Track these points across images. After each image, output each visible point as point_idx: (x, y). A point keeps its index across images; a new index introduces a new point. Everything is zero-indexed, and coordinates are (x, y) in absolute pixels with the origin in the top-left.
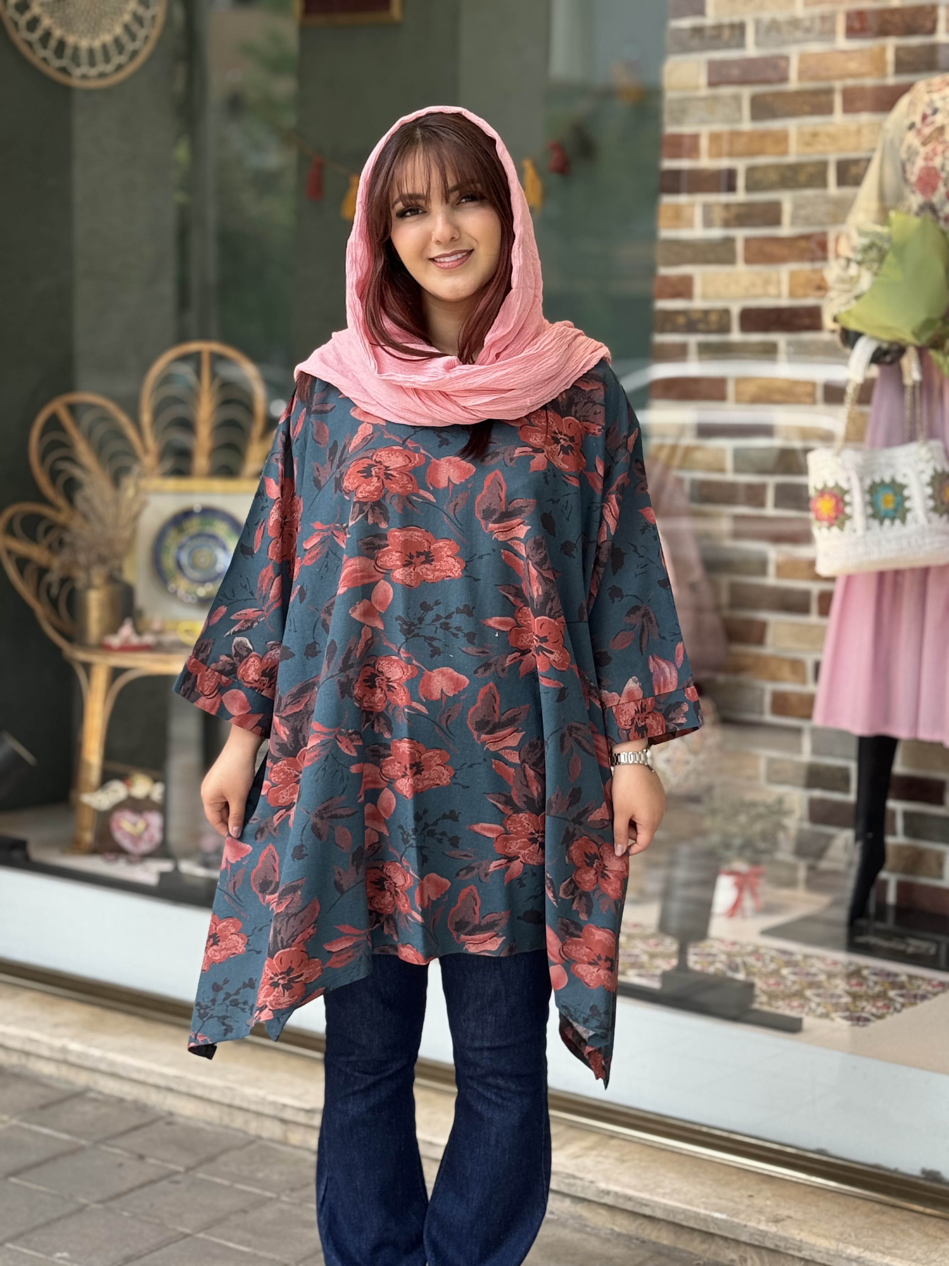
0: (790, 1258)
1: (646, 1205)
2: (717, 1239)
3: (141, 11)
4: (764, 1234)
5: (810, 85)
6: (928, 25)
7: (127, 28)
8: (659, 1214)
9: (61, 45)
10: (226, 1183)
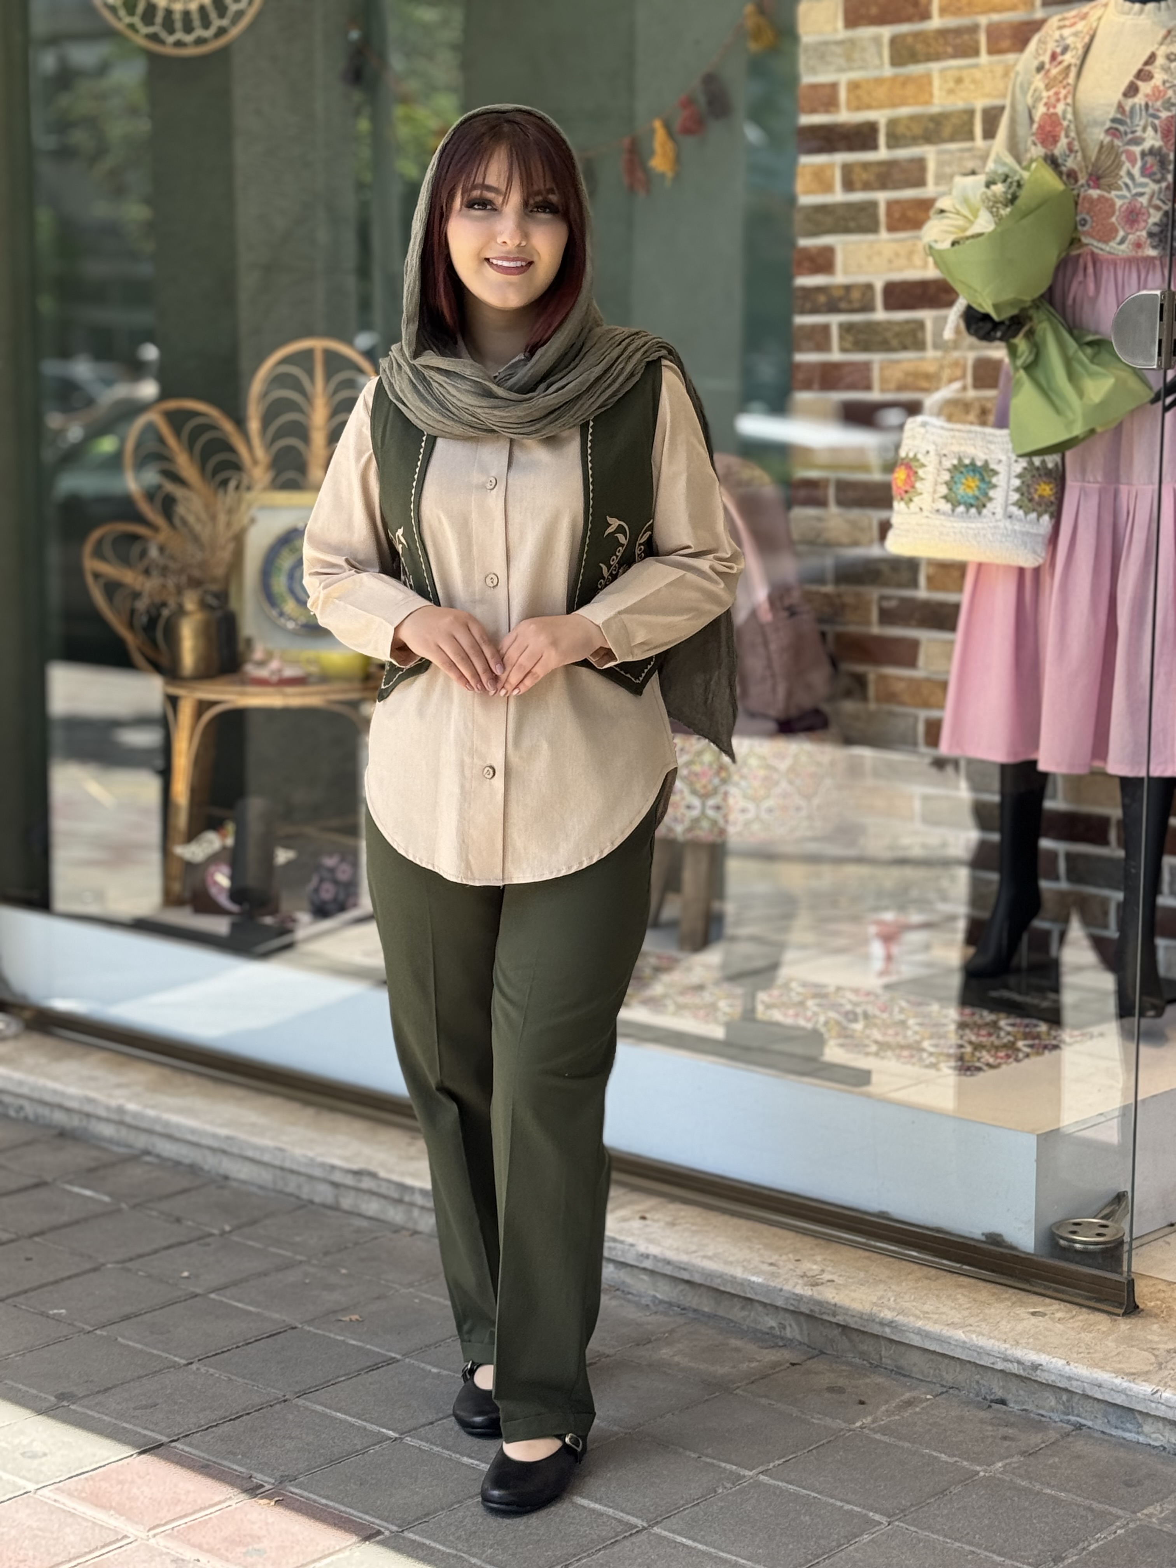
0: (828, 1324)
2: (757, 1305)
4: (799, 1298)
5: (952, 23)
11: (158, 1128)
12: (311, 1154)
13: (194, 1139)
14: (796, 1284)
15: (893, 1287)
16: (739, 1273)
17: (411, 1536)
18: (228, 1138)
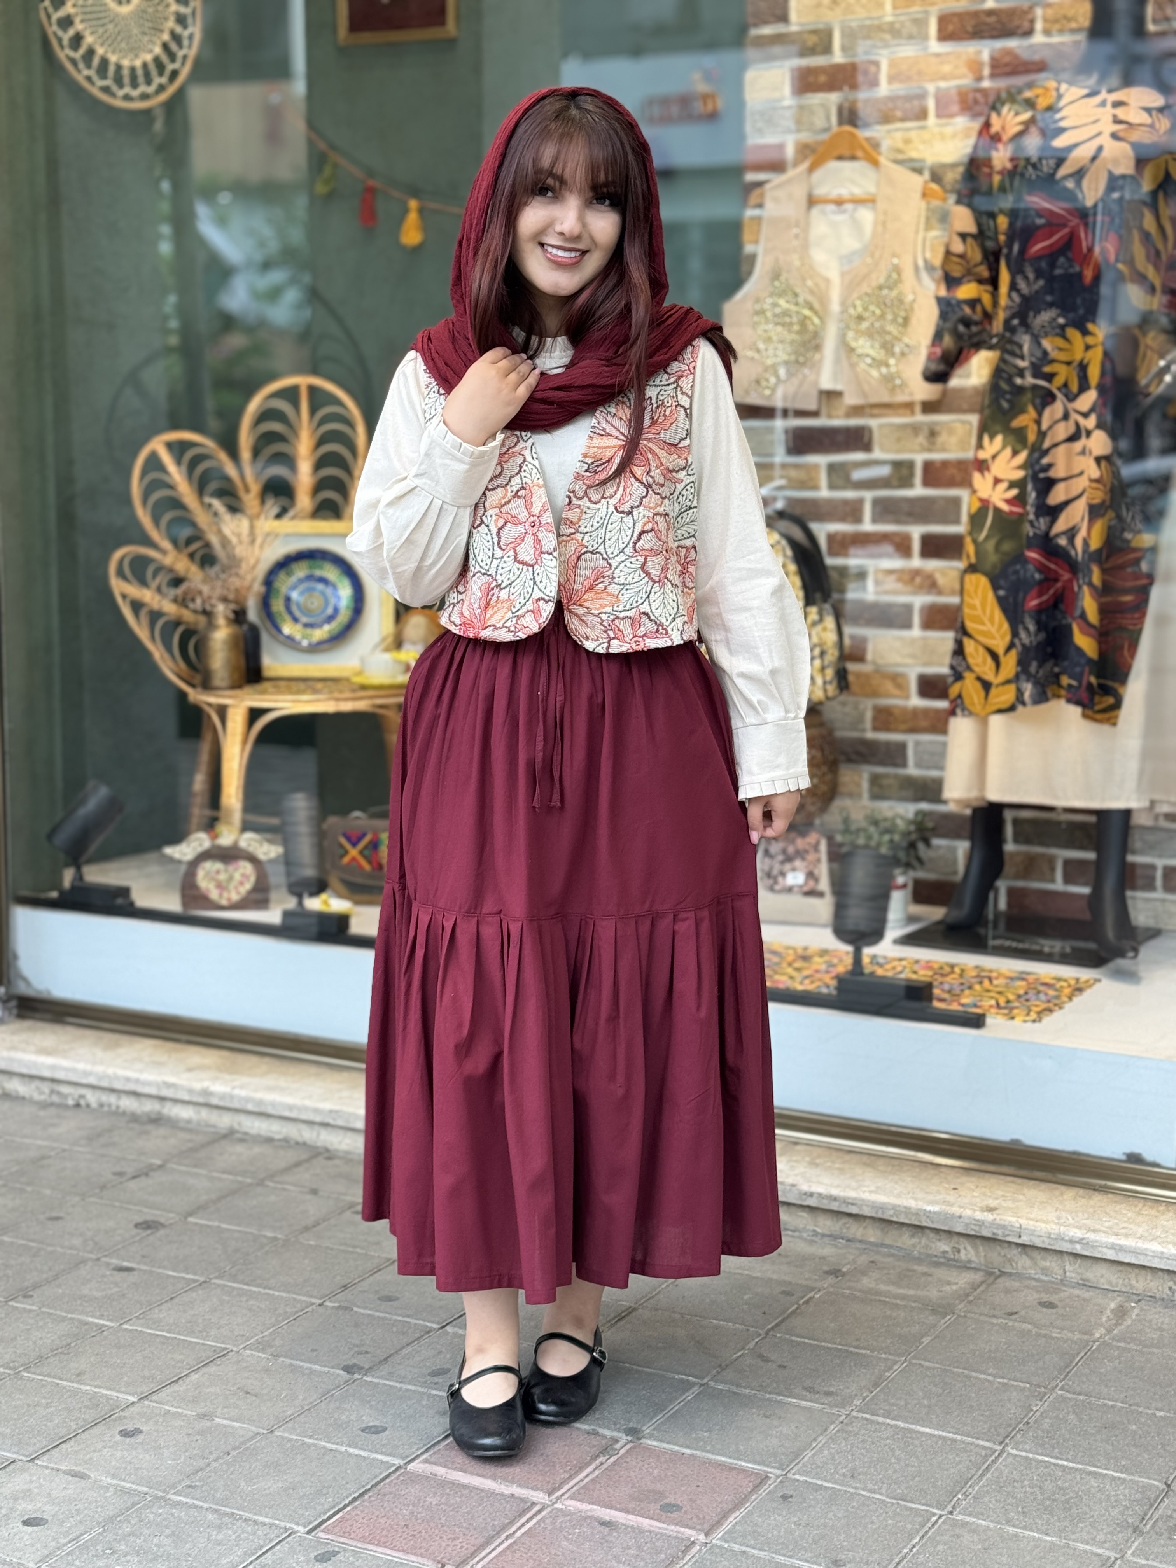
0: (1006, 1245)
2: (928, 1231)
3: (179, 29)
4: (981, 1223)
5: (902, 90)
6: (1026, 25)
7: (165, 46)
8: (866, 1212)
9: (104, 62)
14: (974, 1211)
16: (912, 1204)
17: (797, 1477)
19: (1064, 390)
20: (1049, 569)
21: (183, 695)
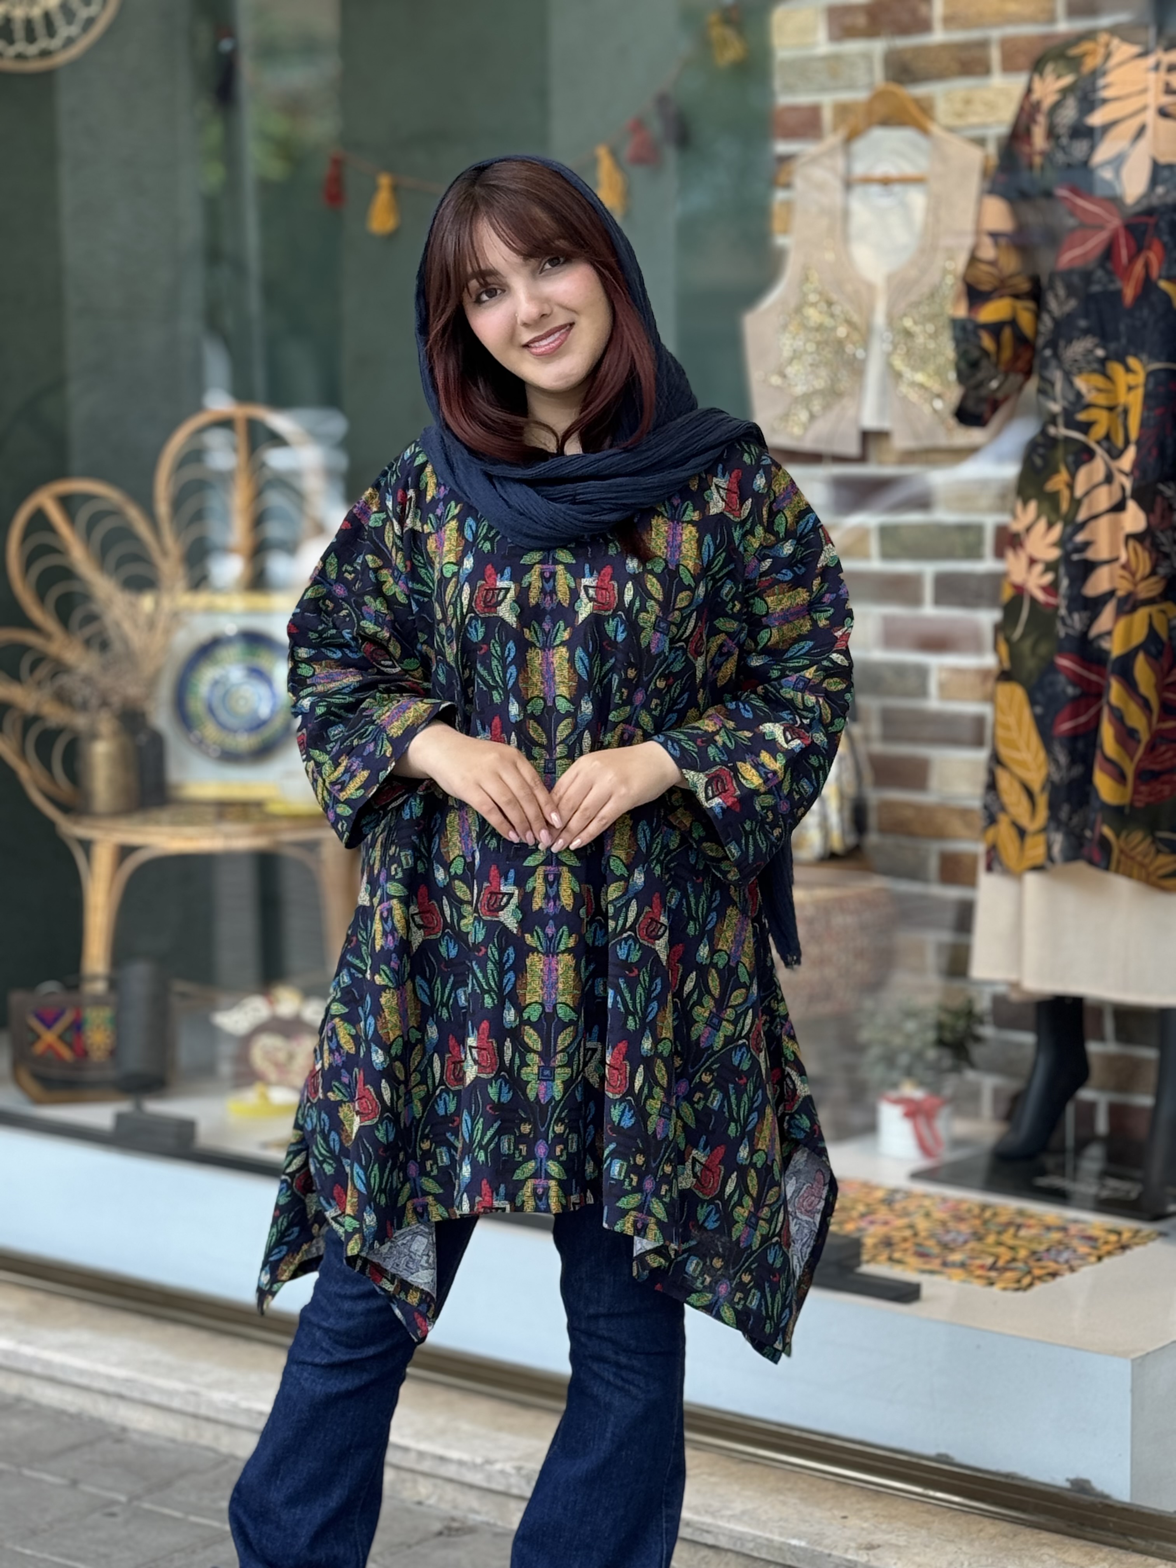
1: (708, 1532)
4: (853, 1565)
5: (959, 36)
10: (177, 1514)
11: (37, 1369)
12: (232, 1398)
13: (84, 1381)
15: (964, 1548)
16: (775, 1535)
18: (127, 1380)
19: (1105, 444)
20: (1089, 682)
21: (51, 825)
